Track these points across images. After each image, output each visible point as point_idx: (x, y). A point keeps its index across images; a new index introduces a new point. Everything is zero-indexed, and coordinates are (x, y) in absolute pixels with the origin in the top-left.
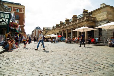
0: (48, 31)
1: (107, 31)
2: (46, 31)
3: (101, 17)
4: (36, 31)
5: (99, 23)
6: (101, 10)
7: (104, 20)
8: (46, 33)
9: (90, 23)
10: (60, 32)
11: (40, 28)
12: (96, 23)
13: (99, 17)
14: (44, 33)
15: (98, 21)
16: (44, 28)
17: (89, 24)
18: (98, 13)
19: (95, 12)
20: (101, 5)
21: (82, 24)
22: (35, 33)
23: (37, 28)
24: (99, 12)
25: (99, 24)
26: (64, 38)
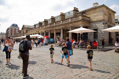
0: (29, 30)
1: (103, 33)
2: (27, 29)
3: (97, 17)
4: (12, 29)
5: (94, 23)
6: (96, 10)
7: (100, 21)
8: (26, 33)
9: (85, 23)
10: (45, 31)
11: (17, 25)
12: (91, 24)
13: (94, 17)
14: (24, 32)
15: (92, 22)
16: (23, 26)
17: (84, 25)
18: (93, 12)
19: (89, 11)
20: (94, 4)
21: (76, 23)
22: (11, 31)
23: (13, 25)
24: (95, 11)
25: (94, 25)
26: (52, 40)
